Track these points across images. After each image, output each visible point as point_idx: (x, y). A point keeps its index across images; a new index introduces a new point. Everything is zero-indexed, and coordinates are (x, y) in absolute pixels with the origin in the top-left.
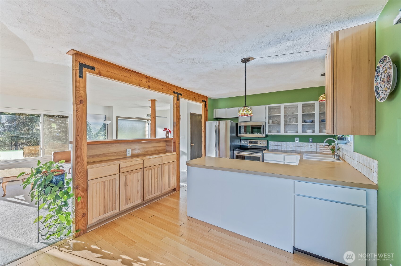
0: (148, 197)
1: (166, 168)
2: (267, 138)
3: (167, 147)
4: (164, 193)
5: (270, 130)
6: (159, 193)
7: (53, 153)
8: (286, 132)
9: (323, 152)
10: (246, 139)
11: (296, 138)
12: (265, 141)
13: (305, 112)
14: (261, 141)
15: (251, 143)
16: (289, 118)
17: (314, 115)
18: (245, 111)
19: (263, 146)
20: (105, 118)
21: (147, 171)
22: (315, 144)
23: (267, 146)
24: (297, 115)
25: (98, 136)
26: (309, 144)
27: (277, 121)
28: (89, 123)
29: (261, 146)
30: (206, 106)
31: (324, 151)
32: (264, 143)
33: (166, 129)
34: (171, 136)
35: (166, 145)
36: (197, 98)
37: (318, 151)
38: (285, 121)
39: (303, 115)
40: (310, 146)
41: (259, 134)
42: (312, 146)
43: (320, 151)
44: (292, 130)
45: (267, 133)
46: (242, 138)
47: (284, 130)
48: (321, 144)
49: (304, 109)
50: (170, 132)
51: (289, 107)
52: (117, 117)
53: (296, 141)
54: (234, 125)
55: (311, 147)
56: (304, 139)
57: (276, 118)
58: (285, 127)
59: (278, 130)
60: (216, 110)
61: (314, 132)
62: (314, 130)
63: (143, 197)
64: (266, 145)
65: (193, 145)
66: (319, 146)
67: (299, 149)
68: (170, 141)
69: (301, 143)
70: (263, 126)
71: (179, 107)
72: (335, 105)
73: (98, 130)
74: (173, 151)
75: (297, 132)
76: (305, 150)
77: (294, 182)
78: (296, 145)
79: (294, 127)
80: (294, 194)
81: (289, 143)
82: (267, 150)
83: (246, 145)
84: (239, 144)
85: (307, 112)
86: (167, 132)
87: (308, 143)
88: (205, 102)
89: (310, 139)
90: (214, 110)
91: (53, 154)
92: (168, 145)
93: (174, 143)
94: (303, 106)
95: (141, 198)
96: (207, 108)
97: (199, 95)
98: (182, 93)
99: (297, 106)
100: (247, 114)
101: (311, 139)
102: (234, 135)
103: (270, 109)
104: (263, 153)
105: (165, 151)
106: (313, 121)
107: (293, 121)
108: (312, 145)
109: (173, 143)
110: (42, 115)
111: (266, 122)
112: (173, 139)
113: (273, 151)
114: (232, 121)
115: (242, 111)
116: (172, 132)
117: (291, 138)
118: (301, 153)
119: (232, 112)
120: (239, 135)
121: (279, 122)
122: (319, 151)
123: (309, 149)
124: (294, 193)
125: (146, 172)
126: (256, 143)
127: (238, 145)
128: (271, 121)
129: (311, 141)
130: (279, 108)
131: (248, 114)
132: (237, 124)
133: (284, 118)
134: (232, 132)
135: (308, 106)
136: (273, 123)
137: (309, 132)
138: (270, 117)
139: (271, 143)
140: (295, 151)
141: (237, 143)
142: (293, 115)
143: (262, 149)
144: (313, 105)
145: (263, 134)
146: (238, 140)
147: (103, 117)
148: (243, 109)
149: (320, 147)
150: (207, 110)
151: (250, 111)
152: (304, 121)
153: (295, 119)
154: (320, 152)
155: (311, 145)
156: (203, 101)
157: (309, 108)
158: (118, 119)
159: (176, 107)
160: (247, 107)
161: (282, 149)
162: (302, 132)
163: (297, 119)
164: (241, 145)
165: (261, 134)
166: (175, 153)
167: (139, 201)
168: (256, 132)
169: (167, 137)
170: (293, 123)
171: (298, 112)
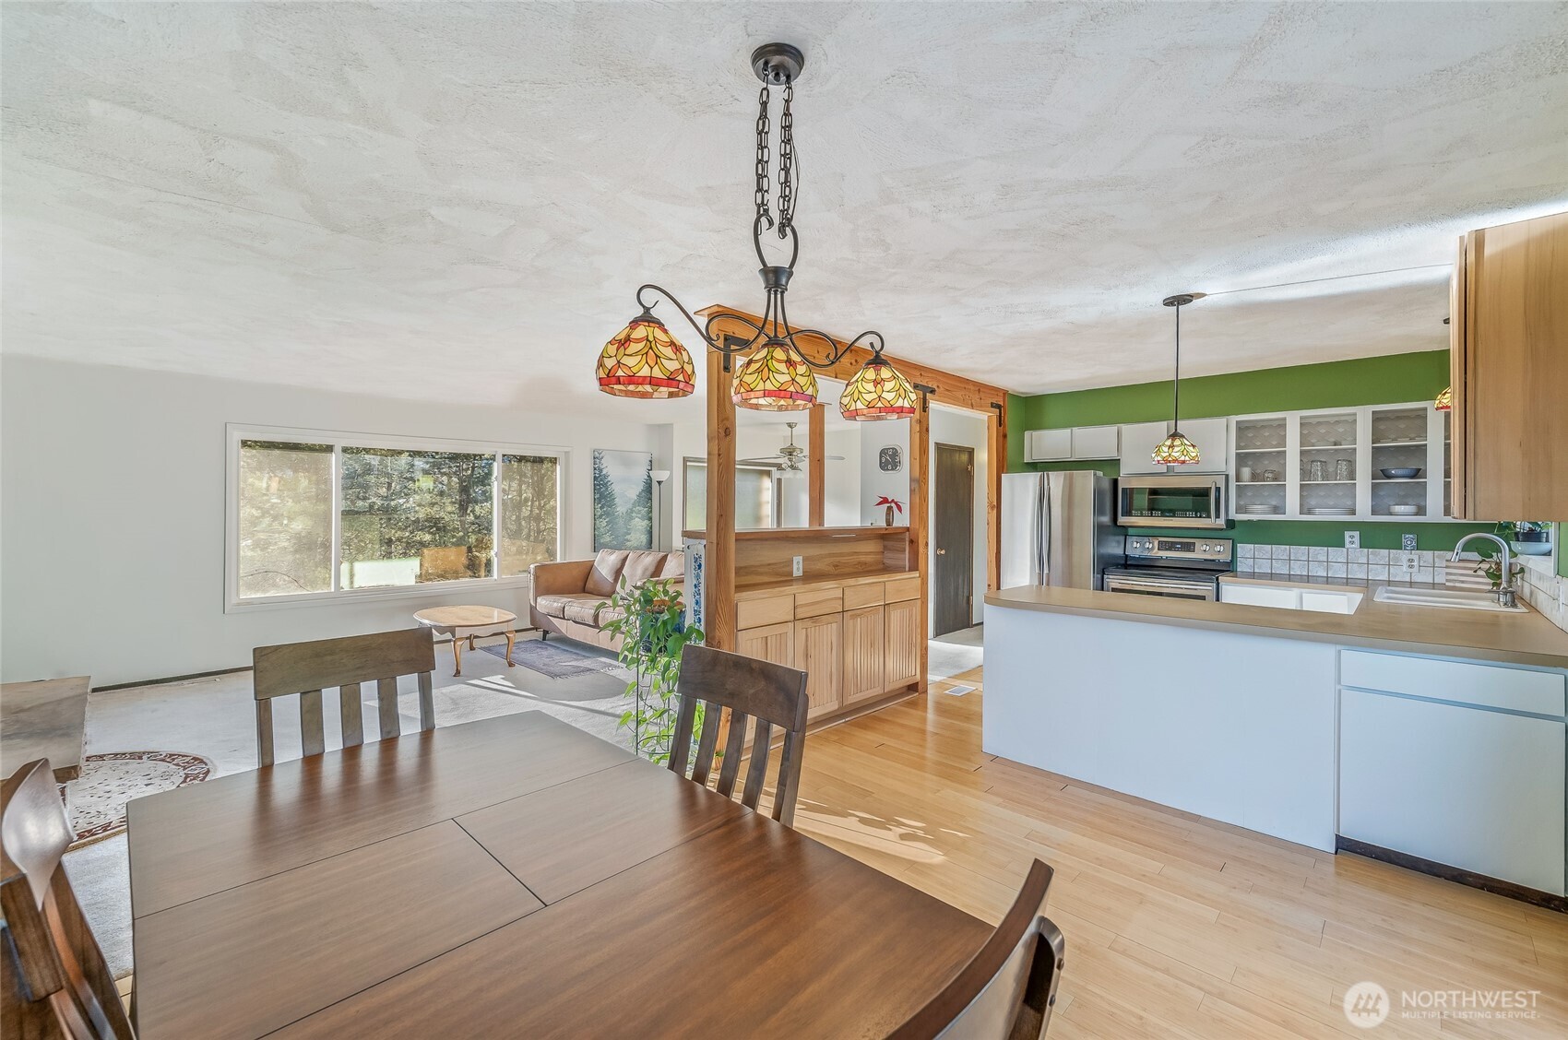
0: (853, 698)
1: (896, 616)
2: (1231, 533)
3: (888, 554)
4: (889, 692)
5: (1242, 503)
6: (877, 691)
7: (532, 566)
8: (1309, 512)
9: (1457, 585)
10: (1149, 533)
11: (1347, 534)
12: (1222, 542)
13: (1386, 438)
14: (1208, 541)
15: (1166, 550)
16: (1321, 461)
17: (1421, 451)
18: (1176, 449)
19: (1214, 560)
20: (651, 461)
21: (851, 621)
22: (1428, 555)
23: (1232, 561)
24: (1355, 449)
25: (632, 518)
26: (1404, 556)
27: (1272, 472)
28: (609, 479)
29: (1205, 560)
30: (1000, 423)
31: (1463, 582)
32: (1218, 548)
33: (885, 501)
34: (902, 520)
35: (881, 550)
36: (975, 398)
37: (1440, 579)
38: (1305, 473)
39: (1377, 452)
40: (1405, 564)
41: (1200, 517)
42: (1415, 563)
43: (1447, 580)
44: (1331, 503)
45: (1233, 515)
46: (1131, 531)
47: (1301, 505)
48: (1448, 555)
49: (1382, 427)
50: (900, 509)
51: (1321, 422)
52: (685, 460)
53: (1347, 545)
54: (1106, 485)
55: (1411, 566)
56: (1379, 536)
57: (1266, 462)
58: (1305, 493)
59: (1274, 503)
60: (1036, 434)
61: (1421, 511)
62: (1423, 504)
63: (842, 694)
64: (1226, 557)
65: (943, 552)
66: (1444, 564)
67: (1360, 574)
68: (900, 536)
69: (1370, 550)
70: (1218, 490)
71: (927, 430)
72: (1472, 436)
73: (633, 501)
74: (907, 569)
75: (1353, 513)
76: (1385, 577)
77: (1340, 652)
78: (1351, 557)
79: (1340, 493)
80: (1338, 687)
81: (1320, 552)
82: (1231, 574)
83: (1146, 554)
84: (1118, 551)
85: (1394, 440)
86: (890, 509)
87: (1399, 551)
88: (999, 407)
89: (1408, 539)
90: (1027, 434)
91: (532, 571)
92: (890, 550)
93: (911, 542)
94: (1377, 418)
95: (837, 696)
96: (1004, 427)
97: (981, 388)
98: (935, 387)
99: (1352, 418)
100: (1183, 458)
101: (1411, 536)
102: (1106, 519)
103: (1242, 428)
104: (1218, 584)
105: (882, 566)
106: (1417, 473)
107: (1337, 474)
108: (1416, 558)
109: (907, 543)
110: (499, 458)
111: (1227, 476)
112: (908, 529)
113: (1253, 575)
114: (1100, 473)
115: (1166, 449)
116: (906, 508)
117: (1330, 535)
118: (1368, 586)
119: (1094, 440)
120: (1122, 520)
121: (1279, 476)
122: (1444, 582)
123: (1401, 573)
124: (1339, 683)
125: (849, 623)
126: (1188, 547)
127: (1119, 557)
128: (1246, 472)
129: (1409, 542)
130: (1282, 425)
131: (1187, 458)
132: (1115, 482)
133: (1301, 460)
134: (1099, 510)
135: (1398, 418)
136: (1254, 477)
137: (1403, 513)
138: (1242, 459)
139: (1244, 550)
140: (1345, 581)
141: (1114, 548)
142: (1336, 450)
143: (1213, 571)
144: (1421, 416)
145: (1218, 516)
146: (1117, 538)
147: (644, 460)
148: (1169, 442)
149: (1447, 567)
150: (1005, 436)
151: (1191, 448)
152: (1380, 473)
153: (1343, 467)
154: (1447, 584)
155: (1411, 560)
156: (993, 405)
157: (1402, 426)
158: (688, 464)
159: (920, 432)
160: (1182, 436)
161: (1292, 573)
162: (1374, 512)
163: (1351, 464)
164: (1127, 556)
165: (1209, 516)
166: (916, 574)
167: (833, 706)
168: (1188, 511)
169: (889, 523)
170: (1336, 480)
171: (1355, 439)
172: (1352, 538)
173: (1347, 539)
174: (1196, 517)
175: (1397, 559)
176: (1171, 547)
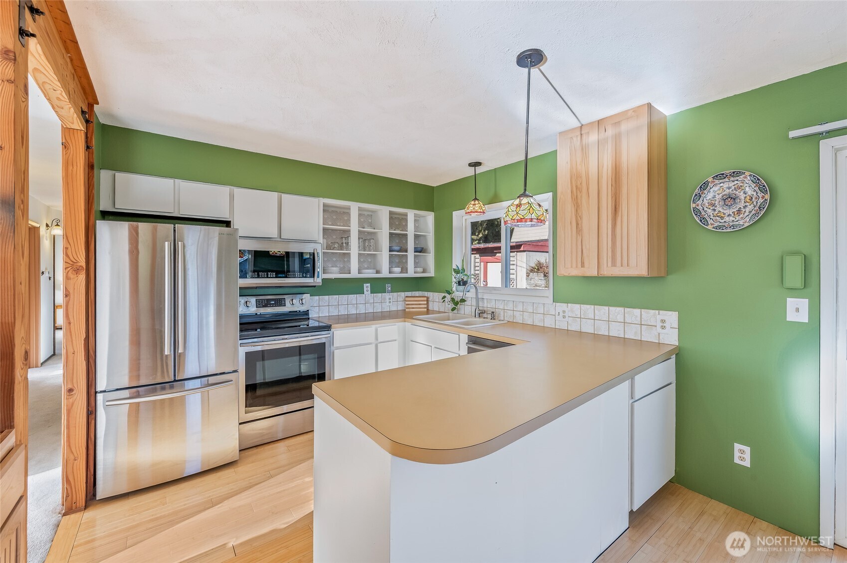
9: (411, 310)
11: (365, 285)
14: (300, 297)
15: (264, 306)
22: (396, 294)
26: (387, 296)
29: (290, 312)
31: (413, 308)
40: (388, 301)
41: (306, 277)
43: (406, 308)
53: (365, 292)
55: (390, 302)
56: (378, 286)
61: (404, 270)
62: (406, 267)
67: (370, 310)
69: (375, 294)
76: (381, 309)
78: (367, 300)
81: (352, 297)
87: (385, 294)
89: (388, 287)
101: (389, 285)
108: (391, 297)
117: (353, 286)
123: (386, 306)
126: (280, 303)
129: (388, 289)
137: (397, 273)
145: (318, 277)
149: (406, 300)
155: (390, 299)
172: (367, 287)
173: (365, 289)
174: (303, 277)
175: (385, 299)
176: (266, 304)
